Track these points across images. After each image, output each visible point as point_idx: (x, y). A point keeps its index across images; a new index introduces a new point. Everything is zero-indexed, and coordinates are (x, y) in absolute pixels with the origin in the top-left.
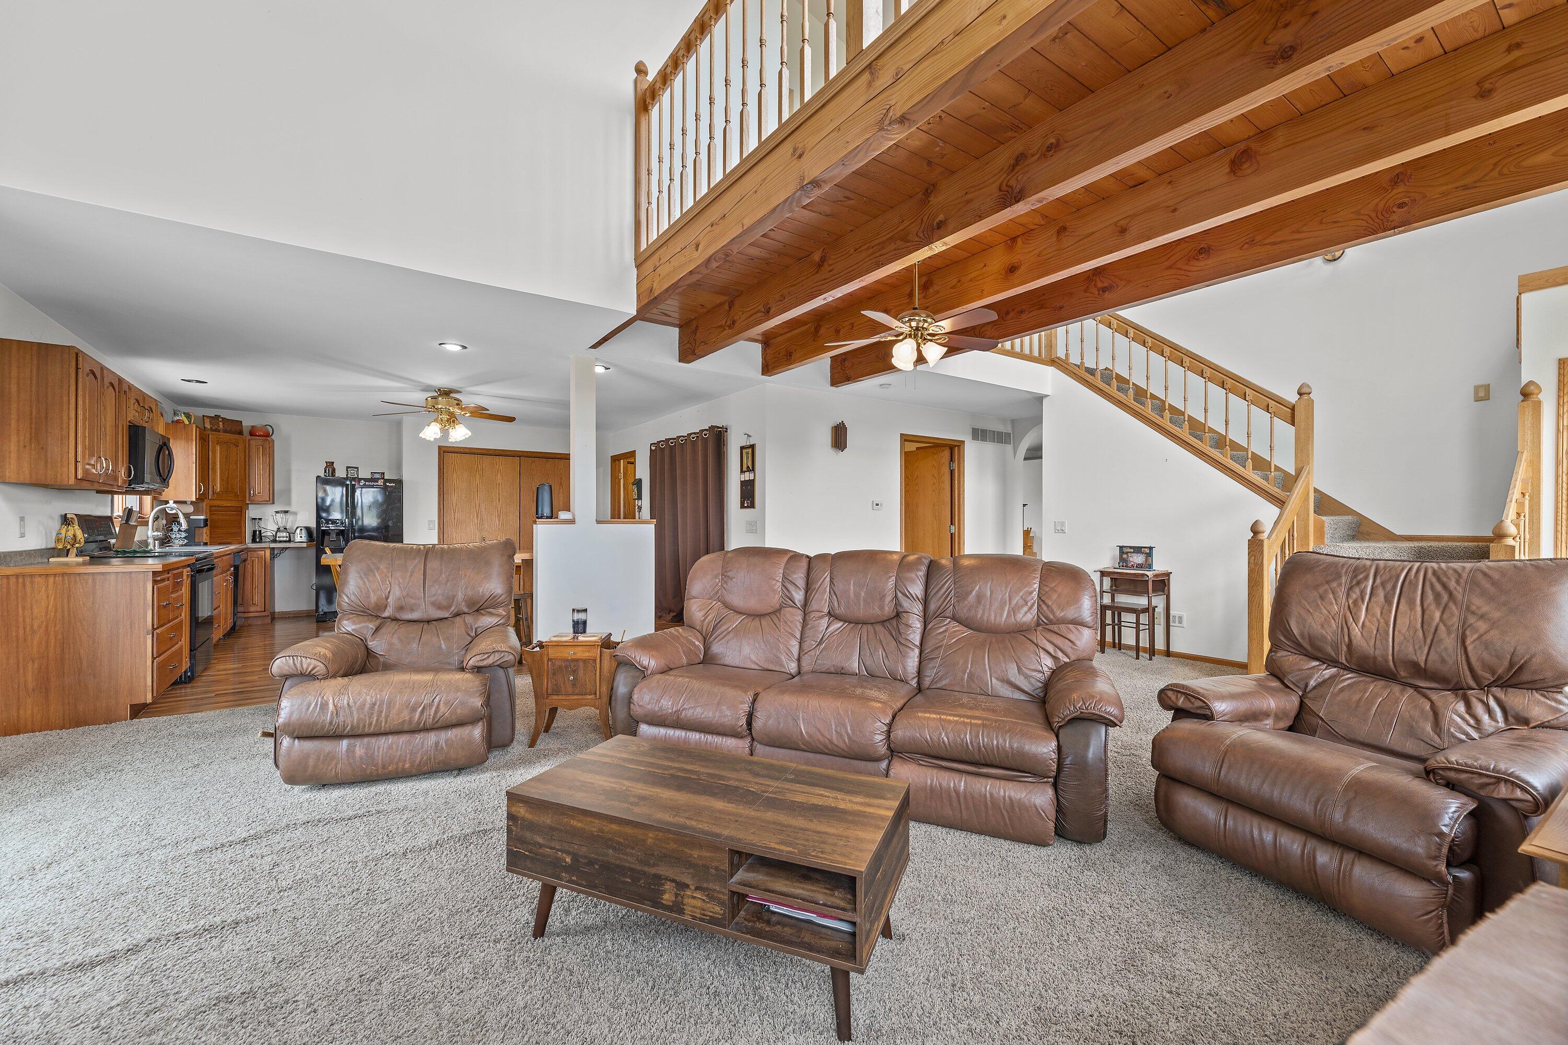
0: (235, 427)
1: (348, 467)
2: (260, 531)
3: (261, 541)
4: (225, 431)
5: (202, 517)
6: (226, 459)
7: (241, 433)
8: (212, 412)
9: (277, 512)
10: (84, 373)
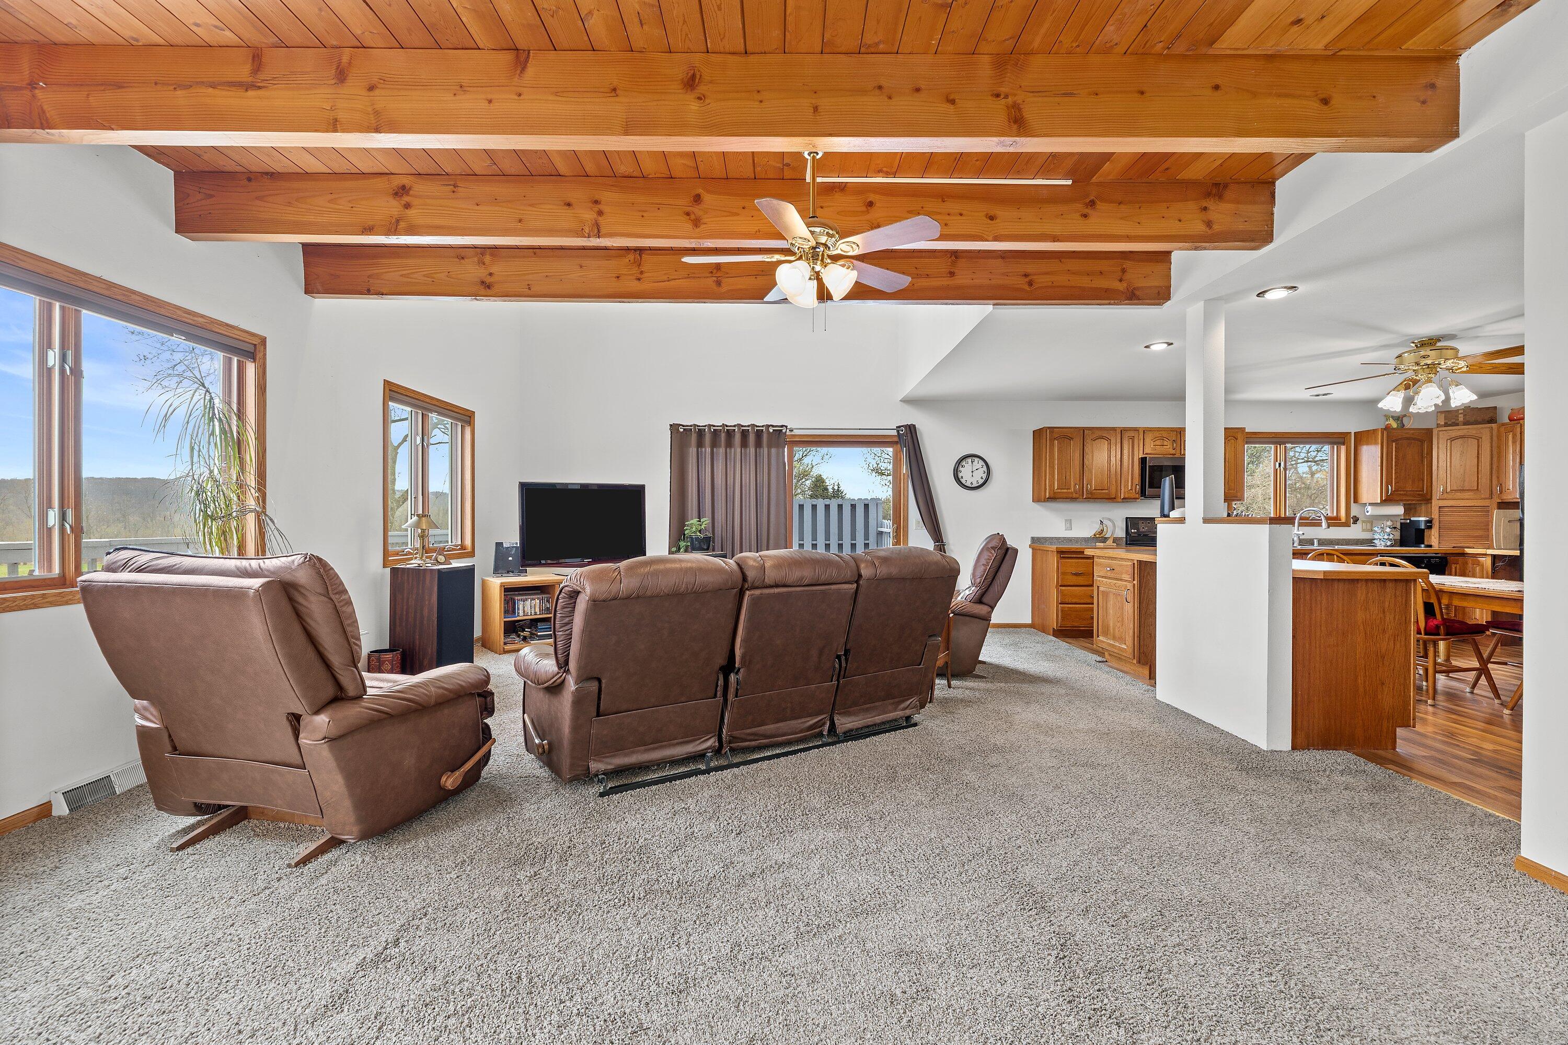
0: (1482, 416)
5: (1425, 519)
10: (1052, 440)
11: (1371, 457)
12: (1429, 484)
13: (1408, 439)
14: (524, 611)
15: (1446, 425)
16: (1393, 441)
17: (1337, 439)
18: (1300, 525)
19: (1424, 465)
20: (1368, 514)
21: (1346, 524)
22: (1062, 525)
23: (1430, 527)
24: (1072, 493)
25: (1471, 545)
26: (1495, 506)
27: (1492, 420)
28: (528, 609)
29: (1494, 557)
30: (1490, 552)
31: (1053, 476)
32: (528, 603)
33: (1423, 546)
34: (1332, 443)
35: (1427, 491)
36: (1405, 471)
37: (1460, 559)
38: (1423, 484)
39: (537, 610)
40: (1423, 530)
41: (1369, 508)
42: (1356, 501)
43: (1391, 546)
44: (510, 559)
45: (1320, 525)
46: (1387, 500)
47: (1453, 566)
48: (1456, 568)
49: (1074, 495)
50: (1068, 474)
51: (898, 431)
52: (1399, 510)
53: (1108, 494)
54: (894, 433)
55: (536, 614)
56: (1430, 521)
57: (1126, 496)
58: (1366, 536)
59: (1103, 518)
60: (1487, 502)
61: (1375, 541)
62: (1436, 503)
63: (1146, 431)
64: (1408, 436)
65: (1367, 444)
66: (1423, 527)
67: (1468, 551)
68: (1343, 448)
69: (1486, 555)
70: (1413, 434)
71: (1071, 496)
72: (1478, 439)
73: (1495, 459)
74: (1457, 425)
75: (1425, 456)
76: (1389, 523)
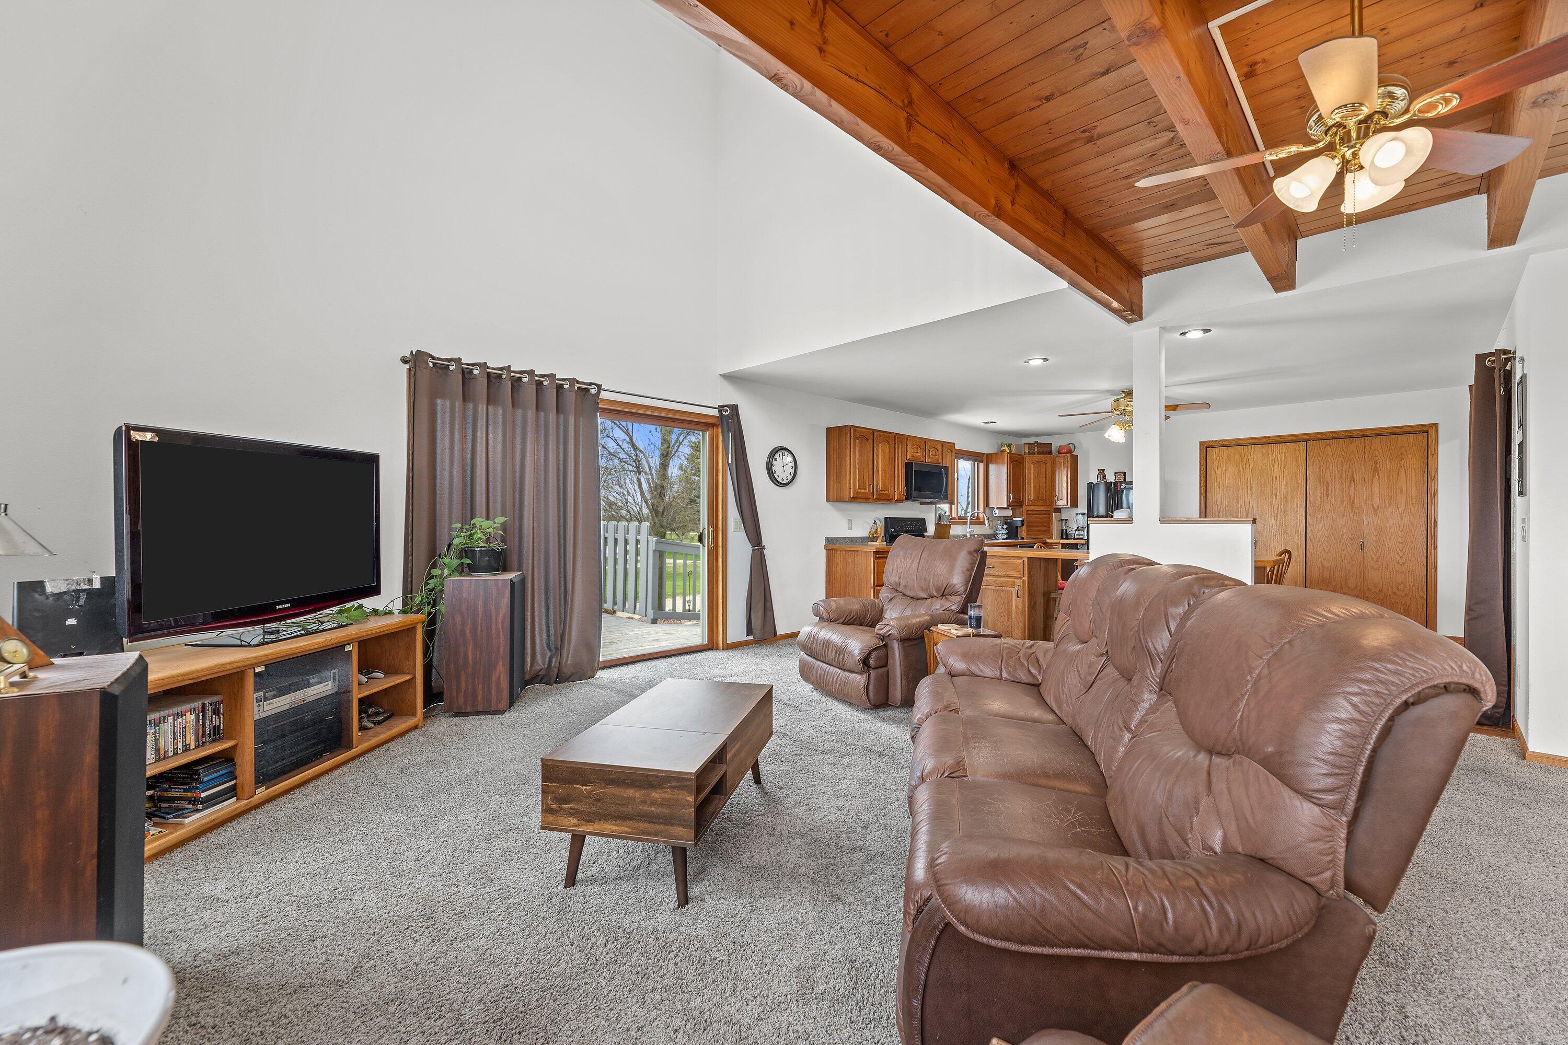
0: (1046, 449)
1: (1116, 473)
2: (1066, 530)
3: (1067, 538)
4: (1039, 453)
5: (1020, 519)
6: (1038, 475)
7: (1050, 453)
8: (1032, 440)
9: (1077, 514)
10: (855, 439)
11: (999, 475)
13: (1017, 461)
14: (157, 750)
15: (1030, 453)
16: (1011, 462)
17: (976, 457)
18: (971, 523)
19: (1020, 481)
22: (845, 524)
23: (1023, 525)
28: (167, 743)
31: (856, 476)
32: (167, 727)
34: (974, 460)
38: (1020, 495)
39: (191, 739)
40: (1018, 527)
44: (71, 621)
50: (865, 474)
51: (720, 411)
54: (715, 413)
55: (186, 749)
56: (1023, 521)
64: (1016, 459)
65: (996, 463)
68: (981, 465)
70: (1018, 458)
72: (1045, 464)
74: (1035, 453)
75: (1021, 475)
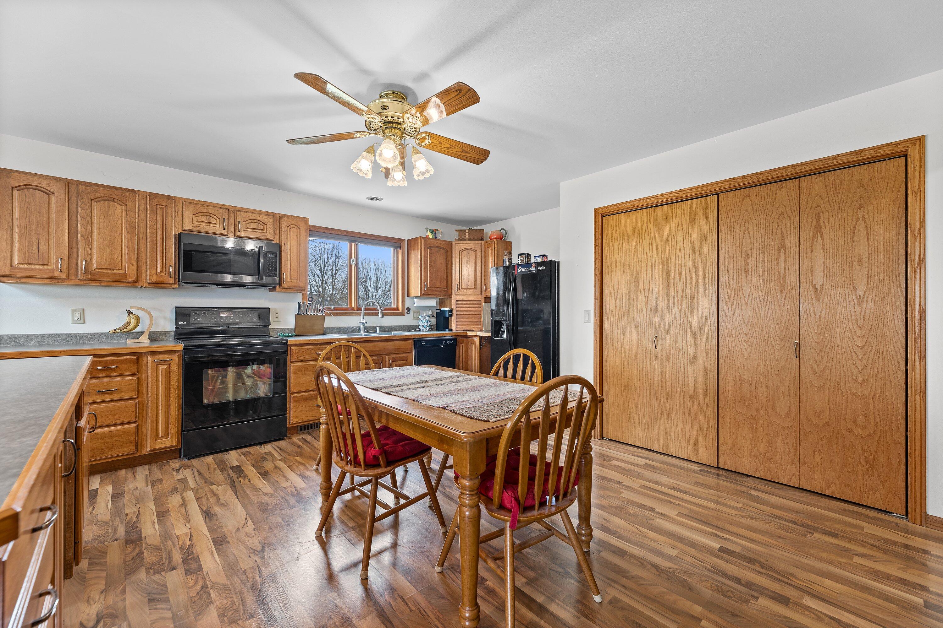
0: (477, 235)
4: (469, 240)
5: (448, 309)
10: (9, 190)
12: (450, 283)
13: (438, 247)
15: (460, 240)
16: (428, 248)
17: (397, 243)
18: (365, 314)
19: (447, 269)
20: (415, 305)
21: (402, 314)
22: (68, 316)
23: (451, 316)
24: (52, 271)
25: (472, 328)
26: (483, 300)
27: (482, 239)
29: (481, 337)
30: (480, 334)
31: (12, 244)
33: (447, 330)
34: (394, 247)
35: (449, 288)
36: (436, 272)
37: (465, 339)
38: (447, 284)
40: (448, 318)
41: (416, 301)
42: (408, 296)
43: (430, 330)
45: (377, 314)
46: (425, 295)
47: (461, 345)
48: (462, 346)
49: (57, 274)
50: (43, 243)
52: (433, 303)
53: (124, 276)
56: (451, 311)
57: (154, 279)
58: (414, 323)
59: (132, 308)
60: (478, 298)
61: (420, 327)
62: (454, 298)
63: (186, 202)
64: (437, 245)
65: (415, 249)
66: (447, 316)
67: (469, 333)
68: (401, 252)
69: (476, 336)
70: (440, 244)
71: (50, 275)
72: (475, 251)
73: (483, 266)
74: (465, 240)
75: (449, 263)
76: (430, 313)
